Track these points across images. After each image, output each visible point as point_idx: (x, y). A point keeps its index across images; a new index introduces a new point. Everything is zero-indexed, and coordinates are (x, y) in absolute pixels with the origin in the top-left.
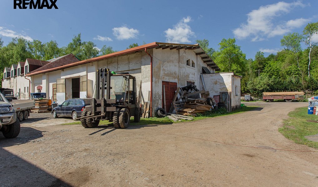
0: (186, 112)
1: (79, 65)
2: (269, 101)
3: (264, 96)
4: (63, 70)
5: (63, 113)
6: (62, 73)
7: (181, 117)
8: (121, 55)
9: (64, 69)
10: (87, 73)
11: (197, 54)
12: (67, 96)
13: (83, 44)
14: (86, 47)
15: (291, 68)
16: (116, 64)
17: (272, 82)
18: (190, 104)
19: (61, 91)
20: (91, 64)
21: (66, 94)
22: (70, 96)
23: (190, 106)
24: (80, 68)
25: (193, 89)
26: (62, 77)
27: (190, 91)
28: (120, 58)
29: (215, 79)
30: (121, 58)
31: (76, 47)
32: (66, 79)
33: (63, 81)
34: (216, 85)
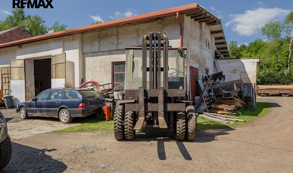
0: (222, 110)
1: (49, 39)
2: (265, 95)
3: (260, 89)
4: (21, 47)
5: (41, 111)
6: (18, 50)
7: (219, 116)
8: (129, 23)
9: (22, 45)
10: (64, 51)
11: (212, 33)
12: (28, 85)
13: (27, 18)
14: (31, 23)
15: (271, 60)
16: (115, 38)
17: (263, 74)
18: (224, 99)
19: (17, 77)
20: (71, 37)
21: (25, 82)
22: (31, 85)
23: (225, 101)
24: (52, 43)
25: (222, 78)
26: (18, 57)
27: (218, 80)
28: (121, 30)
29: (233, 67)
30: (125, 30)
31: (18, 21)
32: (26, 60)
33: (20, 63)
34: (235, 74)
